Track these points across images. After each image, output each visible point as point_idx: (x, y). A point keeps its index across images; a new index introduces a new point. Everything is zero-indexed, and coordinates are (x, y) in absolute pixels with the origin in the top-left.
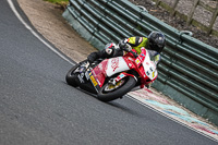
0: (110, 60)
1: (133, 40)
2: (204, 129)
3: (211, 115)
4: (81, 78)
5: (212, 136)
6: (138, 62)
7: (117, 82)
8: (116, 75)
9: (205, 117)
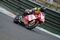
1: (36, 9)
2: (11, 15)
3: (13, 11)
4: (19, 21)
5: (13, 17)
7: (33, 23)
9: (11, 12)
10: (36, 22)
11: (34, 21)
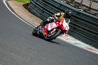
0: (50, 24)
3: (94, 43)
6: (61, 23)
7: (53, 33)
8: (52, 30)
9: (91, 44)
10: (56, 31)
11: (55, 30)
